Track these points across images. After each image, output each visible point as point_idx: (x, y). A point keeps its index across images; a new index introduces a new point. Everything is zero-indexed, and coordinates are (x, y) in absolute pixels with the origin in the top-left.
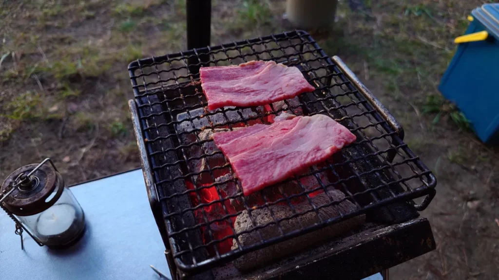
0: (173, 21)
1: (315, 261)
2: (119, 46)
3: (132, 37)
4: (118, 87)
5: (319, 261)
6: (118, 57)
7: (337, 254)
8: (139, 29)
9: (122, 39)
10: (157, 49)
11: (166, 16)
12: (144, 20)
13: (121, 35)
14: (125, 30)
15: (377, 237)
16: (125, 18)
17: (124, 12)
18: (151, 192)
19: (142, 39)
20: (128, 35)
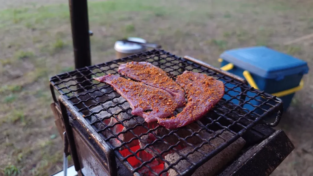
0: (45, 90)
1: (235, 172)
2: (5, 112)
3: (14, 105)
4: (7, 140)
5: (237, 171)
6: (5, 120)
7: (245, 163)
8: (19, 99)
9: (7, 107)
10: (35, 109)
11: (38, 88)
12: (23, 93)
13: (5, 105)
14: (9, 102)
15: (262, 147)
16: (8, 95)
17: (7, 90)
18: (105, 145)
19: (23, 105)
20: (12, 104)
